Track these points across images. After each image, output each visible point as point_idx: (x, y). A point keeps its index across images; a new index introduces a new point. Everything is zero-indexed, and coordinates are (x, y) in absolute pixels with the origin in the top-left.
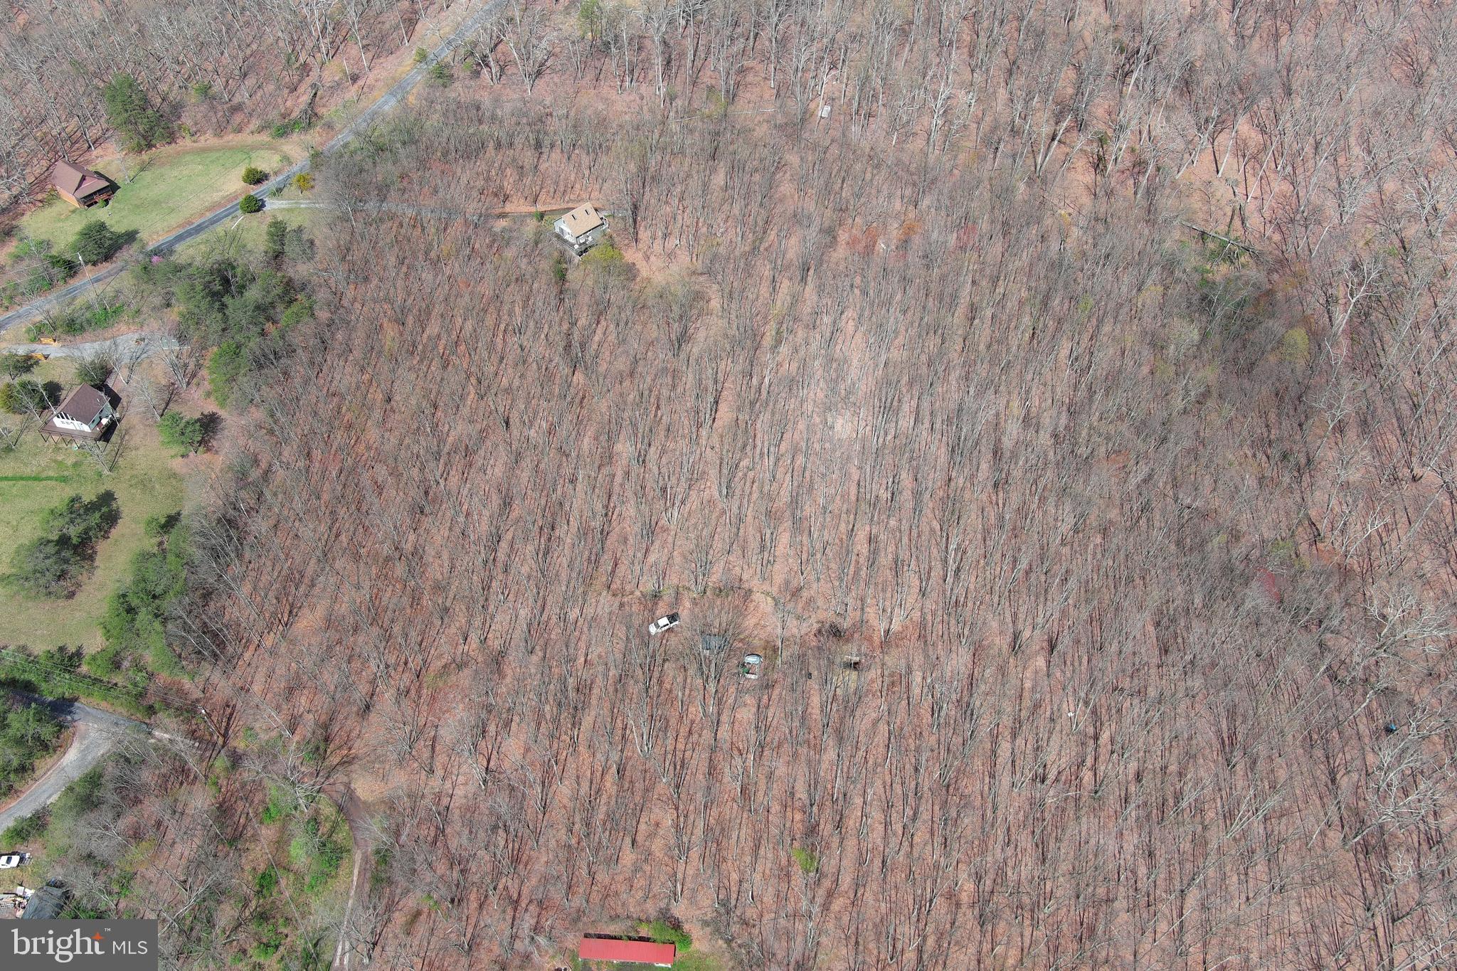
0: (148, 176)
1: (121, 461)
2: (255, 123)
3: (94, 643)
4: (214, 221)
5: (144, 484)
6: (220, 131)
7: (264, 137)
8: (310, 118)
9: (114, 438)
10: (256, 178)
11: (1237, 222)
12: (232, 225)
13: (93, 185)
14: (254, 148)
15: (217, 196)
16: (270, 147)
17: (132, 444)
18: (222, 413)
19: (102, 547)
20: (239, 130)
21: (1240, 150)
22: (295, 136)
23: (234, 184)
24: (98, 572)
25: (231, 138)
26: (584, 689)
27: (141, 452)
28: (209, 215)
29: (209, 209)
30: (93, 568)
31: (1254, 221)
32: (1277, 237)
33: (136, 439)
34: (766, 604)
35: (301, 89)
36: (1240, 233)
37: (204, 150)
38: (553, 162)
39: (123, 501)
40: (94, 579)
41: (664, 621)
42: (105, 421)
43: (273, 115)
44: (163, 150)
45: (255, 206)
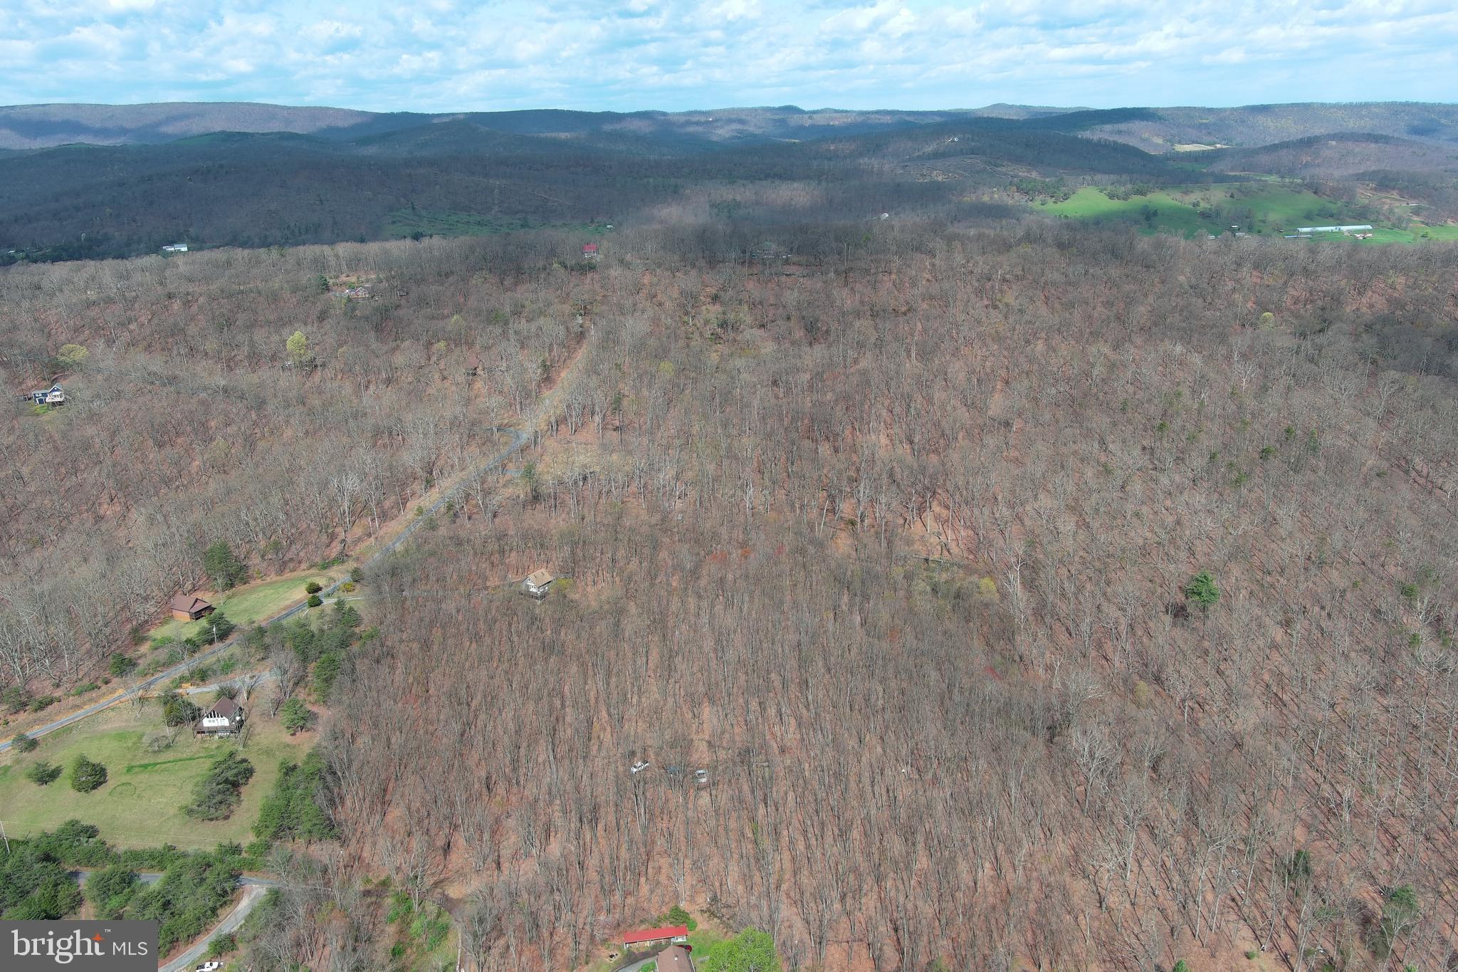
0: (235, 601)
1: (249, 742)
2: (304, 566)
3: (247, 840)
4: (288, 615)
5: (268, 752)
6: (281, 571)
7: (313, 571)
8: (342, 558)
9: (243, 730)
10: (314, 589)
11: (945, 552)
12: (303, 615)
13: (199, 607)
14: (307, 577)
15: (287, 603)
16: (318, 575)
17: (256, 732)
18: (315, 709)
19: (243, 789)
20: (293, 570)
21: (937, 518)
22: (335, 568)
23: (300, 593)
24: (244, 804)
25: (288, 575)
26: (595, 809)
27: (263, 735)
28: (284, 613)
29: (285, 609)
30: (239, 802)
31: (954, 550)
32: (971, 557)
33: (258, 729)
34: (703, 747)
35: (334, 544)
36: (949, 557)
37: (270, 583)
38: (513, 558)
39: (254, 761)
40: (242, 806)
41: (639, 764)
42: (238, 718)
43: (318, 560)
44: (240, 588)
45: (316, 603)
